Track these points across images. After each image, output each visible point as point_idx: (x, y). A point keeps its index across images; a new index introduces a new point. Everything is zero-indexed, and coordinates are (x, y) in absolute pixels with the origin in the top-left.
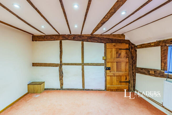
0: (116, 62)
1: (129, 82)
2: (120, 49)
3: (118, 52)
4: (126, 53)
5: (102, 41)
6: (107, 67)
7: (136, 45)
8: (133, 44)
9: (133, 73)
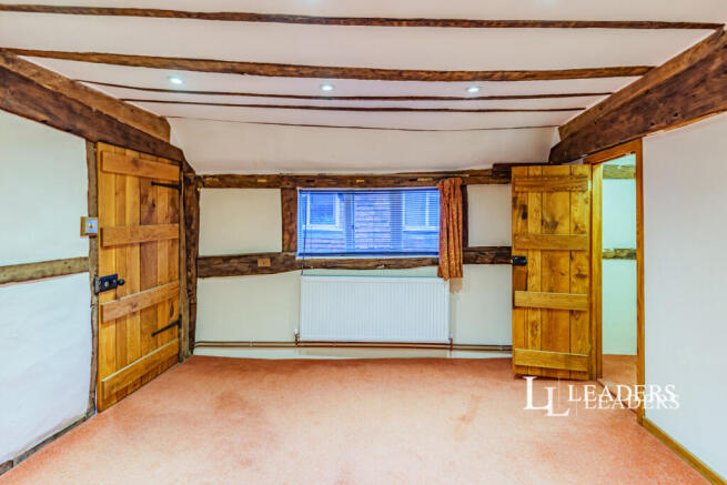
0: (141, 244)
1: (179, 323)
2: (153, 184)
3: (147, 196)
4: (172, 202)
5: (80, 125)
6: (101, 275)
7: (198, 173)
8: (191, 170)
9: (189, 281)
